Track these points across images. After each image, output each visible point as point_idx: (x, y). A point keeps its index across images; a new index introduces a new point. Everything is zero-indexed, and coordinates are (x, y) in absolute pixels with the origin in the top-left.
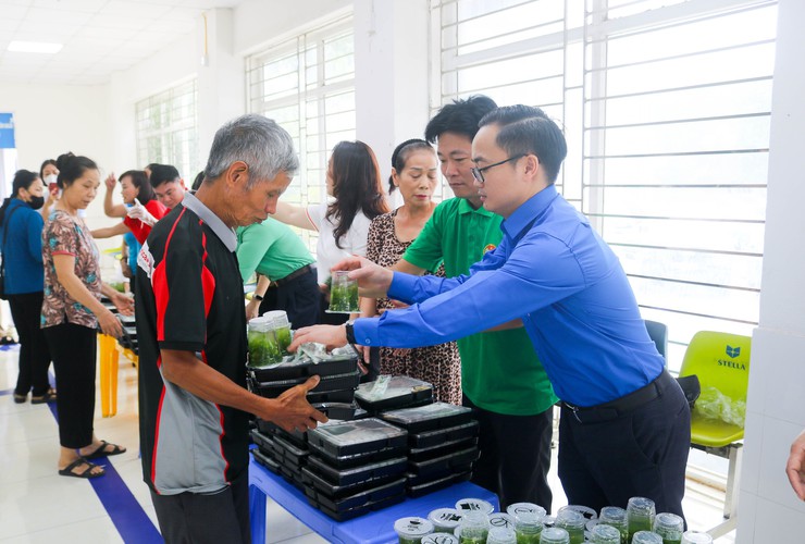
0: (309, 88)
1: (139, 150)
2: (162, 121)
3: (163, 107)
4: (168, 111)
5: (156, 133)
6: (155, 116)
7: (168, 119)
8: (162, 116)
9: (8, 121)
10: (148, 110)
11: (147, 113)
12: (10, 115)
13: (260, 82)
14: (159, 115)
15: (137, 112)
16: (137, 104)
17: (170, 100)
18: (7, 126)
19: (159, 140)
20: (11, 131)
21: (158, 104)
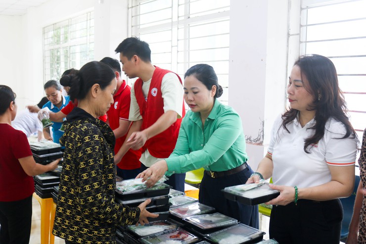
0: (180, 19)
1: (44, 57)
2: (62, 39)
3: (62, 31)
4: (66, 33)
5: (57, 46)
7: (66, 38)
8: (61, 36)
10: (52, 32)
11: (51, 34)
13: (137, 16)
14: (59, 36)
15: (44, 33)
16: (44, 28)
17: (67, 26)
21: (59, 28)
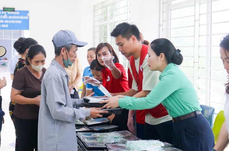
1: (94, 32)
2: (109, 16)
3: (109, 8)
4: (112, 10)
5: (104, 23)
6: (104, 13)
7: (112, 15)
8: (109, 13)
9: (26, 15)
10: (101, 10)
11: (100, 11)
12: (28, 12)
14: (107, 13)
15: (94, 11)
16: (94, 7)
17: (113, 4)
18: (26, 18)
19: (106, 27)
20: (28, 20)
21: (107, 6)
